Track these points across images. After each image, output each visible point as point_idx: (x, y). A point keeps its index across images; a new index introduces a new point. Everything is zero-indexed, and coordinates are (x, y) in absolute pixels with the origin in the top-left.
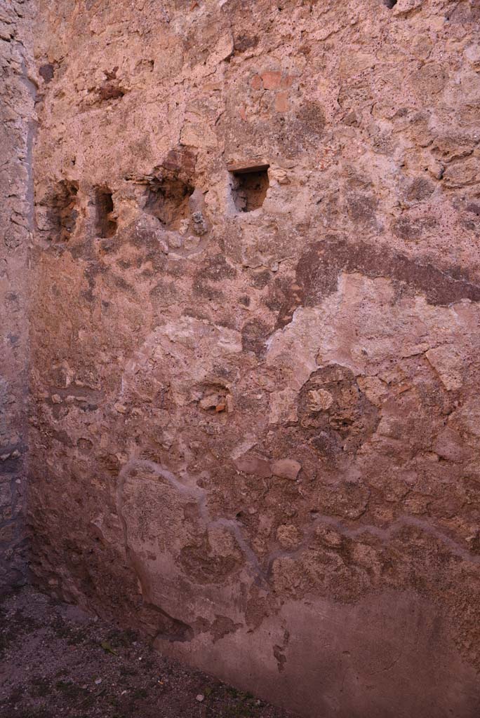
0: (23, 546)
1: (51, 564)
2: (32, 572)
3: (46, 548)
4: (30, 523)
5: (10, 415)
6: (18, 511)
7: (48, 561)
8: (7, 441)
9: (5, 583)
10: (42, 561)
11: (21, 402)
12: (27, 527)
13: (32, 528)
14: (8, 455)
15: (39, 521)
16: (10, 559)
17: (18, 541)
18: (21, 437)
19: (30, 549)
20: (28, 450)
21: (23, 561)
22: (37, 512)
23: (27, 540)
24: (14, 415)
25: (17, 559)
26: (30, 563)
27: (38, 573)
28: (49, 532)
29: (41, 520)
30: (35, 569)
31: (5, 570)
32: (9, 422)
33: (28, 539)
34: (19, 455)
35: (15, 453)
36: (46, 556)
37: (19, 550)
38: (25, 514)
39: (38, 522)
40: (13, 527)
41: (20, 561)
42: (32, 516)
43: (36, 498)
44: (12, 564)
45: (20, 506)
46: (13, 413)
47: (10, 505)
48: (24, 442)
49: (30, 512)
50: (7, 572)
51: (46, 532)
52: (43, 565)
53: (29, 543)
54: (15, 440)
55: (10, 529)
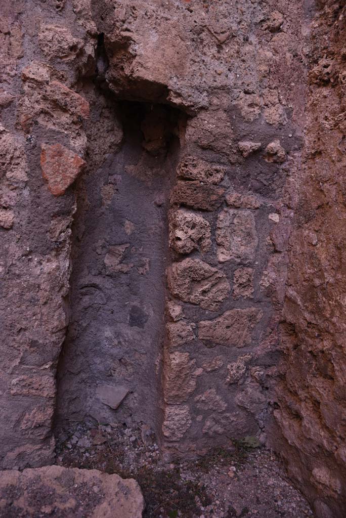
0: (267, 366)
1: (325, 427)
2: (278, 426)
3: (319, 385)
4: (290, 318)
5: (269, 54)
6: (267, 285)
7: (320, 417)
8: (257, 110)
9: (220, 430)
10: (303, 413)
11: (297, 33)
12: (281, 326)
13: (292, 330)
14: (257, 145)
15: (312, 312)
16: (235, 385)
17: (259, 350)
18: (289, 112)
19: (282, 377)
20: (301, 146)
21: (263, 399)
22: (311, 292)
23: (277, 354)
24: (277, 58)
25: (252, 390)
26: (276, 406)
27: (292, 437)
28: (335, 345)
29: (318, 311)
30: (286, 423)
31: (224, 406)
32: (264, 68)
33: (280, 352)
34: (282, 153)
35: (272, 145)
36: (317, 404)
37: (258, 372)
38: (281, 297)
39: (307, 315)
40: (252, 318)
41: (257, 395)
42: (295, 302)
43: (312, 256)
44: (239, 397)
45: (273, 275)
46: (276, 52)
47: (250, 265)
48: (295, 126)
49: (291, 292)
50: (227, 410)
51: (327, 344)
52: (305, 422)
53: (282, 362)
54: (274, 114)
55: (245, 320)
